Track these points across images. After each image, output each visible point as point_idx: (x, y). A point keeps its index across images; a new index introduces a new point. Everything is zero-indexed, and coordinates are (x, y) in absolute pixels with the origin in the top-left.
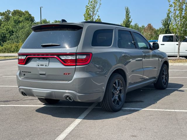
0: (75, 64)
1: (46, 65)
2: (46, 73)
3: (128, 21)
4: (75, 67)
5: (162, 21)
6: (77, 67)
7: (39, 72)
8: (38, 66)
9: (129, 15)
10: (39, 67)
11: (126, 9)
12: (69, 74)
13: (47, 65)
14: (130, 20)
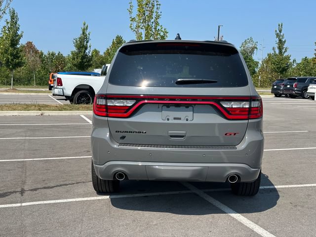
0: (247, 116)
1: (187, 118)
2: (186, 133)
3: (16, 35)
4: (246, 121)
5: (75, 41)
6: (250, 121)
7: (170, 132)
8: (168, 120)
9: (16, 23)
10: (170, 121)
11: (10, 12)
12: (235, 134)
13: (190, 118)
14: (19, 33)
